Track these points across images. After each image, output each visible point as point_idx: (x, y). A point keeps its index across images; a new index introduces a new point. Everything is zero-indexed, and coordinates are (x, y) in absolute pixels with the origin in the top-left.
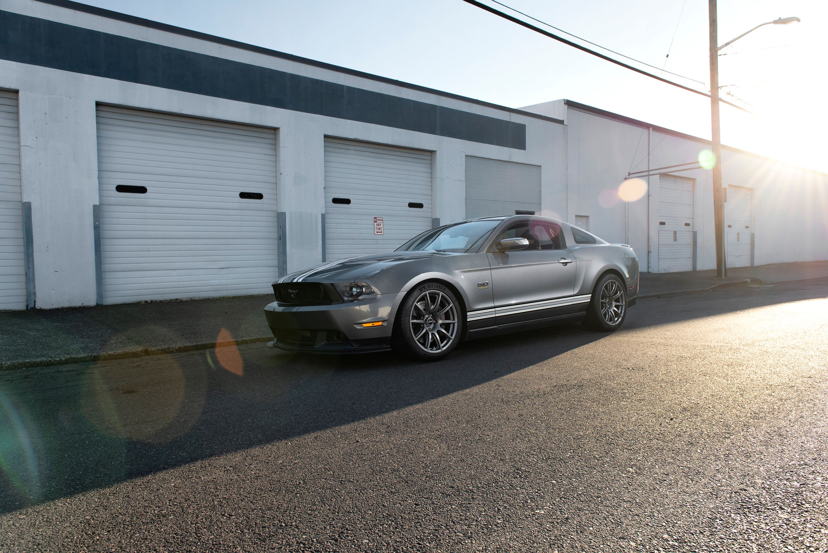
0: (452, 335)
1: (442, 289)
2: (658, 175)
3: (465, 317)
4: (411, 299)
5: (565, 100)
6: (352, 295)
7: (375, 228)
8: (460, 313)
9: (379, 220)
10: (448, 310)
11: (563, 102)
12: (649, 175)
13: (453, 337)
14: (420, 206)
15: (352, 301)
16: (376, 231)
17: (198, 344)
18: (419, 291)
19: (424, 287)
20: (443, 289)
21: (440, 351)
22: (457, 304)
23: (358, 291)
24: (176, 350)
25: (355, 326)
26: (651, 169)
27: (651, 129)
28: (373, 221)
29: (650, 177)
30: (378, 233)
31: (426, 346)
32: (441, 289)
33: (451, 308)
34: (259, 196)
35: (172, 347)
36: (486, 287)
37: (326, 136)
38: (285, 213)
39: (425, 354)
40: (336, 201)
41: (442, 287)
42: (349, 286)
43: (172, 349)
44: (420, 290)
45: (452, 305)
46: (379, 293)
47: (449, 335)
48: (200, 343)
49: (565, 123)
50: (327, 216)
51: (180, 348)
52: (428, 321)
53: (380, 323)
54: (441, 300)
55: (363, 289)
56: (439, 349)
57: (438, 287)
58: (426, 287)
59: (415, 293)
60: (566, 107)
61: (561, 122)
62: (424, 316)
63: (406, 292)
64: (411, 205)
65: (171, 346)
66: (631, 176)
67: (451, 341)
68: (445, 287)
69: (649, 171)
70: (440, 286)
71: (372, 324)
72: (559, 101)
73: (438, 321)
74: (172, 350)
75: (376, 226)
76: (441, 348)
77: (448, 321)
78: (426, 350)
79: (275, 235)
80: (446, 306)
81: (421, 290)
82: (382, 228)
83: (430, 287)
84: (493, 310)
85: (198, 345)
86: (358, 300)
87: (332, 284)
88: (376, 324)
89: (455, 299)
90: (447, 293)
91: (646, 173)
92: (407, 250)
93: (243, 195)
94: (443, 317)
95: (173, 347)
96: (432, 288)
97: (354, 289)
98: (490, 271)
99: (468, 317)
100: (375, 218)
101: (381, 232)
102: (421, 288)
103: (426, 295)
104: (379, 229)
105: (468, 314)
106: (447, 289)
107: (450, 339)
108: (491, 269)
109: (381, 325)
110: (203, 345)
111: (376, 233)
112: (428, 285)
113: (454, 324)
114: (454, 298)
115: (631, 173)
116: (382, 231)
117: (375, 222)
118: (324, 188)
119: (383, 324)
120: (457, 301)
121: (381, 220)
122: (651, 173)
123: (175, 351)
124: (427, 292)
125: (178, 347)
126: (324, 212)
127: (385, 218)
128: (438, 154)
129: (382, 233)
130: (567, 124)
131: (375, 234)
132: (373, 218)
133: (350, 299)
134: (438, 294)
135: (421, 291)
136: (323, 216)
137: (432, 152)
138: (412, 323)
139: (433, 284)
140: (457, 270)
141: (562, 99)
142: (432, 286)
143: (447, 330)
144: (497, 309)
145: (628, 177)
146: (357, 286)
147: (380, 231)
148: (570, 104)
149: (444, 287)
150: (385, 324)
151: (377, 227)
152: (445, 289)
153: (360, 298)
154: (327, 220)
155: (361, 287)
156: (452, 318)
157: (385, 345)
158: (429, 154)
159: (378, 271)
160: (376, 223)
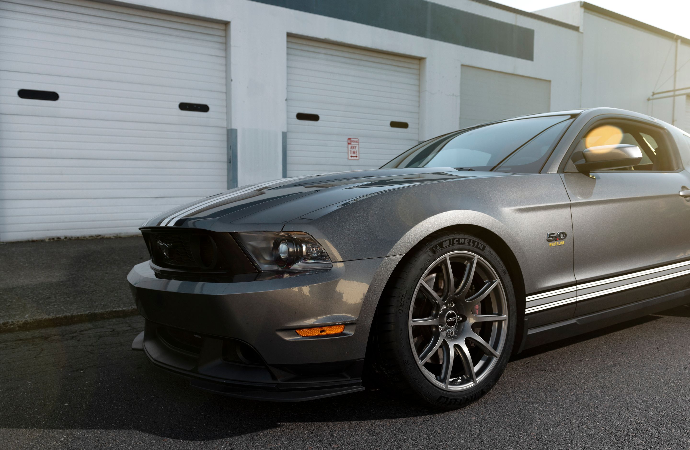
0: (495, 347)
1: (479, 249)
2: (684, 97)
3: (522, 305)
4: (413, 271)
5: (581, 2)
6: (278, 260)
7: (349, 152)
8: (513, 299)
9: (354, 142)
10: (489, 295)
11: (579, 5)
12: (674, 96)
13: (498, 353)
14: (404, 125)
15: (279, 274)
16: (350, 155)
17: (58, 316)
18: (430, 254)
19: (441, 245)
20: (481, 248)
21: (471, 385)
22: (507, 279)
23: (291, 250)
24: (19, 327)
25: (280, 334)
26: (677, 88)
27: (679, 41)
28: (346, 143)
29: (676, 98)
30: (353, 158)
31: (442, 376)
32: (477, 247)
33: (496, 289)
34: (204, 108)
35: (12, 322)
36: (562, 243)
37: (289, 35)
38: (236, 130)
39: (441, 397)
40: (301, 116)
41: (478, 243)
42: (273, 238)
43: (11, 325)
44: (432, 250)
45: (497, 281)
46: (340, 258)
47: (489, 346)
48: (60, 315)
49: (581, 30)
50: (289, 135)
51: (26, 323)
52: (448, 318)
53: (338, 330)
54: (475, 272)
55: (301, 247)
56: (468, 381)
57: (471, 244)
58: (445, 244)
59: (423, 257)
60: (582, 10)
61: (576, 29)
62: (438, 308)
63: (402, 256)
64: (394, 124)
65: (10, 321)
66: (656, 96)
67: (494, 361)
68: (485, 244)
69: (674, 91)
70: (474, 242)
71: (321, 332)
72: (574, 4)
73: (468, 319)
74: (12, 327)
75: (349, 149)
76: (474, 376)
77: (489, 318)
78: (442, 385)
79: (225, 158)
80: (485, 284)
81: (434, 251)
82: (358, 153)
83: (453, 243)
84: (573, 288)
85: (57, 318)
86: (292, 273)
87: (234, 235)
88: (329, 331)
89: (504, 268)
90: (487, 257)
91: (671, 94)
92: (396, 167)
93: (184, 106)
94: (478, 307)
95: (14, 321)
96: (459, 246)
97: (281, 246)
98: (569, 209)
99: (527, 305)
100: (349, 139)
101: (356, 157)
102: (435, 247)
103: (444, 262)
104: (354, 153)
105: (528, 299)
106: (488, 248)
107: (492, 355)
108: (571, 205)
109: (342, 334)
110: (66, 317)
111: (350, 158)
112: (450, 240)
113: (500, 323)
114: (502, 267)
115: (656, 92)
116: (358, 155)
117: (349, 144)
118: (286, 100)
119: (345, 332)
120: (507, 274)
121: (357, 142)
122: (677, 93)
123: (17, 329)
124: (447, 255)
125: (23, 321)
126: (285, 130)
127: (361, 140)
128: (428, 63)
129: (358, 158)
130: (582, 32)
131: (348, 159)
132: (346, 139)
133: (276, 268)
134: (470, 260)
135: (436, 253)
136: (285, 135)
137: (420, 60)
138: (413, 327)
139: (461, 236)
140: (509, 206)
141: (578, 2)
142: (458, 241)
143: (486, 336)
144: (580, 287)
145: (651, 97)
146: (290, 241)
147: (355, 155)
148: (587, 7)
149: (482, 243)
150: (351, 332)
151: (351, 150)
152: (484, 248)
153: (296, 266)
154: (289, 141)
155: (298, 243)
156: (495, 309)
157: (349, 379)
158: (416, 62)
159: (335, 208)
160: (350, 146)
